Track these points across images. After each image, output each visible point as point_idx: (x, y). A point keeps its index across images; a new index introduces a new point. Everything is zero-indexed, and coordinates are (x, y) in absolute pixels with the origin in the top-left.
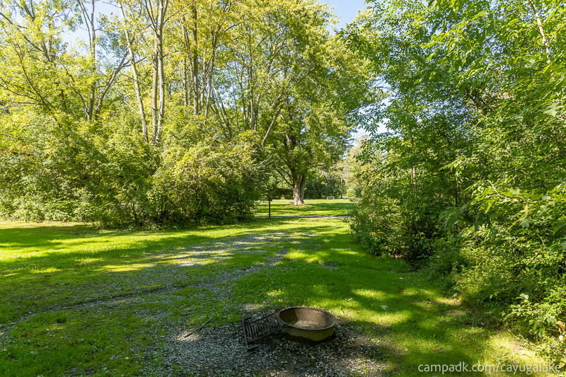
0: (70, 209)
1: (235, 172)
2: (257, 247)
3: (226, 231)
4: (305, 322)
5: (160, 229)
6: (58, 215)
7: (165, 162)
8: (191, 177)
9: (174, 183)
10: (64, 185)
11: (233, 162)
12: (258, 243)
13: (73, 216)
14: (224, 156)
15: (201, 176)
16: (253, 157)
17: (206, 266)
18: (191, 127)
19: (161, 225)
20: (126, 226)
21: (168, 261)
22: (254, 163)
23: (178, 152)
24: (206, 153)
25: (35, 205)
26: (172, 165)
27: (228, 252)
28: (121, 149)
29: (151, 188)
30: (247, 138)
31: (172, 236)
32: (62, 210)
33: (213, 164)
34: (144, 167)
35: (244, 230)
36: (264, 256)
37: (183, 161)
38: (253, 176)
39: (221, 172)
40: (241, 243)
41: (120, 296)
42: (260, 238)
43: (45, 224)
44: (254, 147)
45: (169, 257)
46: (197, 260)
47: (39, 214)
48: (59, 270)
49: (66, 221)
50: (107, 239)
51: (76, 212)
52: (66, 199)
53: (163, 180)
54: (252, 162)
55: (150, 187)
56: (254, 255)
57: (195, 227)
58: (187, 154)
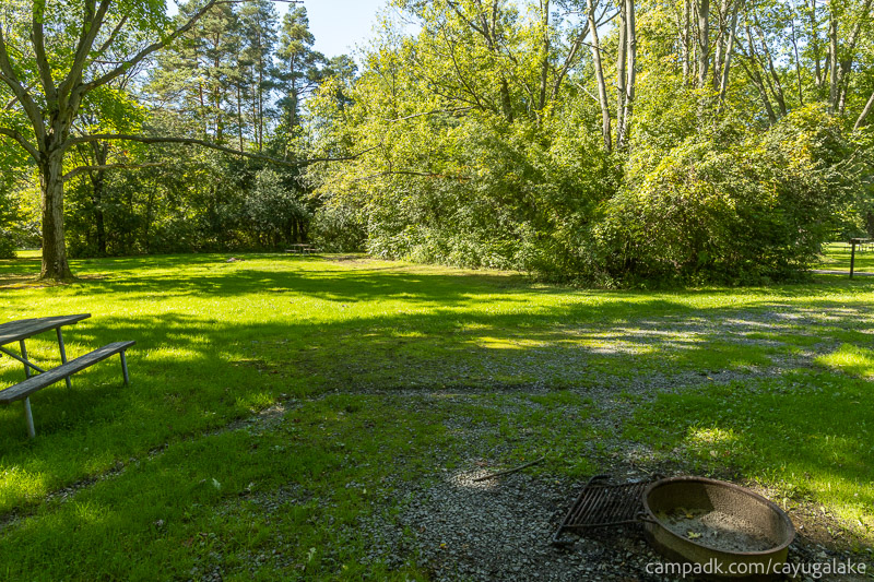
0: (509, 252)
1: (762, 188)
2: (767, 334)
3: (734, 297)
4: (730, 519)
5: (619, 288)
6: (496, 260)
7: (629, 177)
8: (668, 200)
9: (641, 211)
10: (502, 219)
11: (759, 169)
12: (778, 326)
13: (514, 262)
14: (739, 158)
15: (686, 198)
16: (815, 157)
17: (636, 357)
18: (679, 111)
19: (621, 281)
20: (569, 279)
21: (580, 341)
22: (817, 168)
23: (651, 159)
24: (701, 155)
25: (471, 246)
26: (639, 180)
27: (700, 337)
28: (563, 161)
29: (601, 222)
30: (805, 119)
31: (625, 300)
32: (500, 253)
33: (716, 174)
34: (598, 186)
35: (770, 298)
36: (771, 352)
37: (655, 174)
38: (812, 194)
39: (730, 190)
40: (743, 322)
41: (457, 387)
42: (793, 316)
43: (480, 271)
44: (820, 136)
45: (588, 335)
46: (630, 344)
47: (475, 257)
48: (424, 335)
49: (504, 269)
50: (526, 298)
51: (516, 256)
52: (504, 238)
53: (622, 207)
54: (812, 167)
55: (601, 217)
56: (749, 350)
57: (679, 287)
58: (665, 159)
